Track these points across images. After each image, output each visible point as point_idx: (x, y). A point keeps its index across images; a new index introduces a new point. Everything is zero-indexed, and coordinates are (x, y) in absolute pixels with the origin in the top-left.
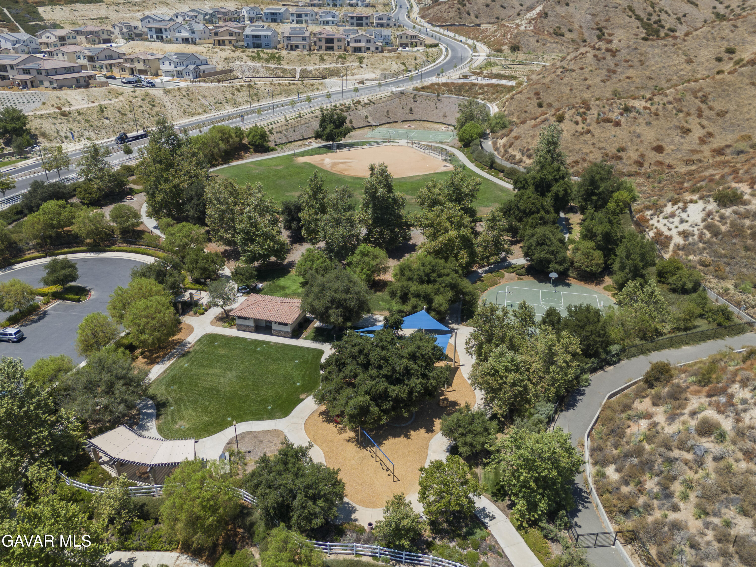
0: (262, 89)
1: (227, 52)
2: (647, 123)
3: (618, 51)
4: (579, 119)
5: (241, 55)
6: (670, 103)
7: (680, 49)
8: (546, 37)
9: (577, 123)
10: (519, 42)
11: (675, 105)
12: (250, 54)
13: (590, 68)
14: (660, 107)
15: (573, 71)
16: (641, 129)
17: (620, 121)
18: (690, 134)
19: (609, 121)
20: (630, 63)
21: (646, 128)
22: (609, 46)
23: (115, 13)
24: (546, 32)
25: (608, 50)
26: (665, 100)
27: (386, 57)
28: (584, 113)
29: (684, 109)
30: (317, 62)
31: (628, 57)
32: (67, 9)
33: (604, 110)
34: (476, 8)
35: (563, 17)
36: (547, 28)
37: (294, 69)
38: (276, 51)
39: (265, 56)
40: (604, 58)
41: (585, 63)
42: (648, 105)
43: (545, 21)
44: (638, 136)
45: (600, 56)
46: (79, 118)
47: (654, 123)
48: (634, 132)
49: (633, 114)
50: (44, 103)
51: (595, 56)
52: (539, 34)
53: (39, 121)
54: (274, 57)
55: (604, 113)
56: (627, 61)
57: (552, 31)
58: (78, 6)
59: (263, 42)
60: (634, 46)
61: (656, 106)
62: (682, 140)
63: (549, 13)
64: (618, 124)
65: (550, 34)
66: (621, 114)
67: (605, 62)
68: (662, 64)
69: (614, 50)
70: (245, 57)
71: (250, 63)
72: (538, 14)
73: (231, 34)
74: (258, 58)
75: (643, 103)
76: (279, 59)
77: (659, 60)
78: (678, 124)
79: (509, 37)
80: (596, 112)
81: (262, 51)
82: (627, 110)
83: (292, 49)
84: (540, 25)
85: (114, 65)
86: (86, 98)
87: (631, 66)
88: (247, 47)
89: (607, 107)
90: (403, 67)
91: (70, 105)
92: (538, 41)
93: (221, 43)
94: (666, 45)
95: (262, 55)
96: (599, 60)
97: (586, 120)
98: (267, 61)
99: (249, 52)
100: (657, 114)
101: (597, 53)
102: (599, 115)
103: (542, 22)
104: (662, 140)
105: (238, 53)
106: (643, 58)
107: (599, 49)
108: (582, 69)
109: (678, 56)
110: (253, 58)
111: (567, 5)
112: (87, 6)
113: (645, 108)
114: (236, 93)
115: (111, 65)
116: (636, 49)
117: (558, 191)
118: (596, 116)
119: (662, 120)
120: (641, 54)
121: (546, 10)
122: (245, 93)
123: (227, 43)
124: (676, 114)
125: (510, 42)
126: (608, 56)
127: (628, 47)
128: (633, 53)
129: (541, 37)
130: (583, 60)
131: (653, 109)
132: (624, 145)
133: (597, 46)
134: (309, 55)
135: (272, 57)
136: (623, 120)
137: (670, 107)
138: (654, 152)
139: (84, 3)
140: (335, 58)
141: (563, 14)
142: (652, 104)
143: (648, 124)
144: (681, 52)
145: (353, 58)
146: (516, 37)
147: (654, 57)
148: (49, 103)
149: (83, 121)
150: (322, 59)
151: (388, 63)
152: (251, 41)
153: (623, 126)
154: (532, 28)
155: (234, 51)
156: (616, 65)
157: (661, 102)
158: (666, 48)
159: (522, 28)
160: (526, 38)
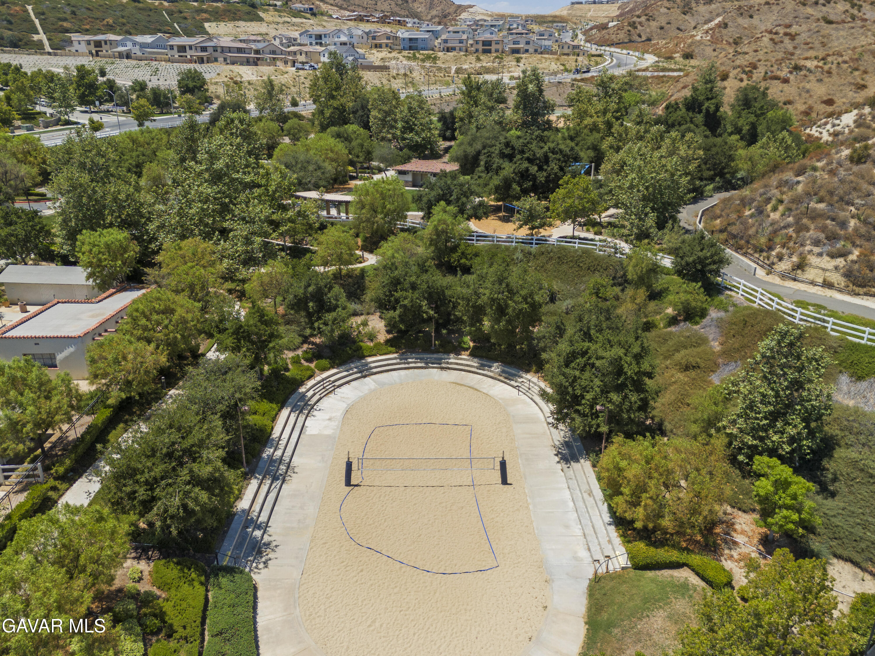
0: (418, 78)
1: (384, 53)
2: (818, 80)
3: (797, 34)
4: (744, 76)
5: (399, 56)
6: (845, 62)
7: (869, 30)
8: (724, 46)
9: (741, 80)
10: (693, 51)
11: (852, 64)
12: (406, 55)
13: (765, 50)
14: (834, 67)
15: (746, 53)
16: (812, 85)
17: (789, 78)
18: (866, 90)
19: (777, 78)
20: (810, 45)
21: (817, 85)
22: (788, 30)
23: (274, 31)
24: (724, 42)
25: (786, 34)
26: (840, 59)
27: (545, 58)
28: (750, 71)
29: (862, 68)
30: (473, 61)
31: (809, 40)
32: (231, 25)
33: (772, 69)
34: (648, 30)
35: (746, 28)
36: (725, 38)
37: (449, 68)
38: (431, 52)
39: (421, 57)
40: (782, 42)
41: (760, 46)
42: (821, 64)
43: (724, 31)
44: (808, 91)
45: (776, 40)
46: (249, 87)
47: (826, 80)
48: (803, 88)
49: (803, 72)
50: (218, 74)
51: (771, 39)
52: (716, 43)
53: (215, 87)
54: (430, 57)
55: (772, 72)
56: (807, 44)
57: (731, 40)
58: (241, 23)
59: (420, 45)
60: (817, 29)
61: (830, 65)
62: (855, 95)
63: (730, 24)
64: (786, 81)
65: (729, 43)
66: (791, 72)
67: (782, 45)
68: (847, 46)
69: (793, 33)
70: (401, 58)
71: (405, 62)
72: (717, 24)
73: (388, 38)
74: (415, 58)
75: (815, 63)
76: (435, 59)
77: (844, 42)
78: (853, 81)
79: (682, 45)
80: (763, 72)
81: (419, 52)
82: (797, 68)
83: (448, 51)
84: (718, 35)
85: (277, 58)
86: (255, 73)
87: (811, 48)
88: (404, 49)
89: (776, 67)
90: (562, 68)
91: (242, 77)
92: (714, 50)
93: (378, 46)
94: (853, 28)
95: (418, 55)
96: (776, 44)
97: (751, 77)
98: (423, 61)
99: (405, 53)
100: (829, 72)
101: (774, 37)
102: (766, 73)
103: (720, 32)
104: (833, 95)
105: (394, 54)
106: (825, 40)
107: (776, 33)
108: (756, 51)
109: (866, 37)
110: (409, 58)
111: (751, 17)
112: (248, 24)
113: (817, 67)
114: (392, 80)
115: (274, 59)
116: (818, 32)
117: (709, 107)
118: (763, 74)
119: (835, 78)
120: (823, 37)
121: (726, 21)
122: (401, 81)
123: (384, 45)
124: (851, 72)
125: (683, 50)
126: (787, 40)
127: (809, 30)
128: (815, 36)
129: (718, 46)
130: (758, 43)
131: (826, 67)
132: (791, 98)
133: (774, 31)
134: (465, 55)
135: (428, 57)
136: (792, 77)
137: (845, 66)
138: (824, 105)
139: (246, 21)
140: (492, 58)
141: (746, 26)
142: (825, 64)
143: (820, 81)
144: (870, 33)
145: (510, 58)
146: (690, 46)
147: (838, 39)
148: (223, 75)
149: (252, 90)
150: (478, 59)
151: (547, 64)
152: (408, 45)
153: (792, 82)
154: (708, 38)
155: (390, 52)
156: (795, 48)
157: (835, 62)
158: (853, 31)
159: (698, 38)
160: (702, 47)
